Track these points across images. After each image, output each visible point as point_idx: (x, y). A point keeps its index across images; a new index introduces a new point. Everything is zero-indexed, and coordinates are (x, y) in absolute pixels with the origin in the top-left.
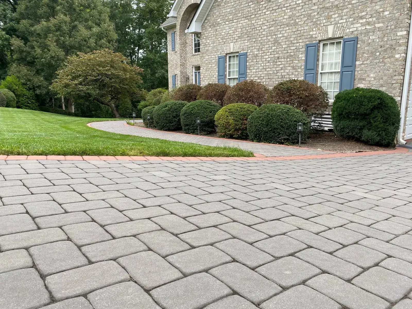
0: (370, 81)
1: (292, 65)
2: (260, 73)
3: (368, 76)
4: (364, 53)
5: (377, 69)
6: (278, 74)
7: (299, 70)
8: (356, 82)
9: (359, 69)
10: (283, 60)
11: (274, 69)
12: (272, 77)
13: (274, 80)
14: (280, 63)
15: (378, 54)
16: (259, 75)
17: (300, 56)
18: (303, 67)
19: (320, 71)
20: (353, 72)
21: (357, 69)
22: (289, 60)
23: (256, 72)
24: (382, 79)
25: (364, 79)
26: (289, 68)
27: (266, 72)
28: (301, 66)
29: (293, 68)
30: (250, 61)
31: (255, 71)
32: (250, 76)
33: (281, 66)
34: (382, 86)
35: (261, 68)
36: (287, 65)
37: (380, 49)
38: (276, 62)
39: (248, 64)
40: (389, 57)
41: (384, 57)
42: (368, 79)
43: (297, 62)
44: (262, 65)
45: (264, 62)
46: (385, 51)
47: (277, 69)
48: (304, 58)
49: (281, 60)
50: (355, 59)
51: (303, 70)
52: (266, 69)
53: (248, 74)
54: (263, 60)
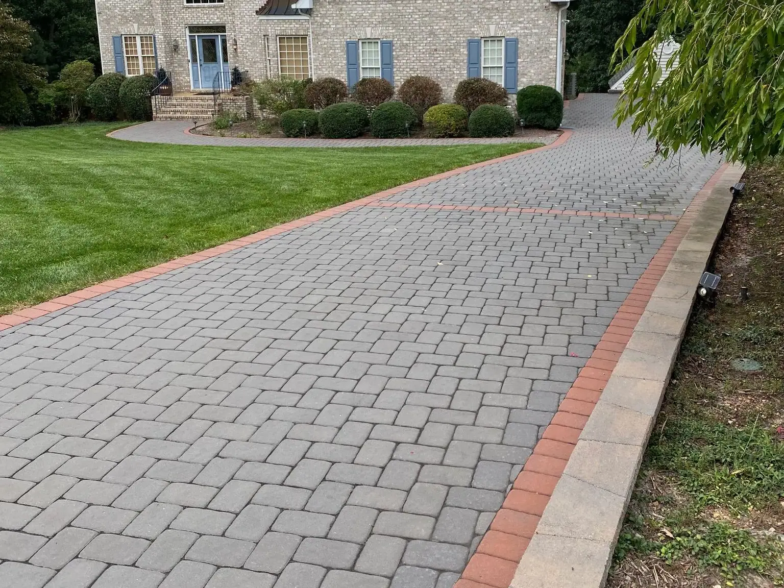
0: (531, 76)
1: (452, 58)
2: (413, 64)
3: (529, 72)
4: (524, 52)
5: (536, 67)
6: (436, 67)
7: (461, 64)
8: (519, 77)
9: (520, 66)
10: (441, 52)
11: (431, 61)
12: (429, 69)
13: (432, 72)
14: (438, 55)
15: (536, 54)
16: (411, 67)
17: (462, 50)
18: (465, 61)
19: (483, 65)
20: (516, 68)
21: (519, 66)
22: (448, 53)
23: (407, 63)
24: (541, 74)
25: (526, 74)
26: (450, 61)
27: (420, 64)
28: (463, 60)
29: (454, 61)
30: (398, 50)
31: (405, 61)
32: (398, 67)
33: (439, 59)
34: (541, 80)
35: (413, 59)
36: (447, 58)
37: (537, 50)
38: (433, 54)
39: (394, 53)
40: (545, 57)
41: (541, 57)
42: (529, 74)
43: (458, 55)
44: (415, 56)
45: (418, 53)
46: (542, 52)
47: (435, 61)
48: (466, 52)
49: (439, 53)
50: (516, 56)
51: (466, 64)
52: (420, 60)
53: (394, 64)
54: (416, 50)
